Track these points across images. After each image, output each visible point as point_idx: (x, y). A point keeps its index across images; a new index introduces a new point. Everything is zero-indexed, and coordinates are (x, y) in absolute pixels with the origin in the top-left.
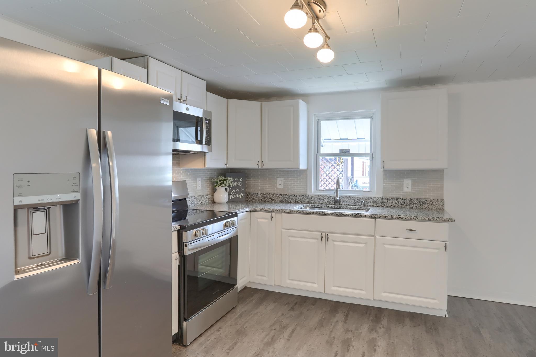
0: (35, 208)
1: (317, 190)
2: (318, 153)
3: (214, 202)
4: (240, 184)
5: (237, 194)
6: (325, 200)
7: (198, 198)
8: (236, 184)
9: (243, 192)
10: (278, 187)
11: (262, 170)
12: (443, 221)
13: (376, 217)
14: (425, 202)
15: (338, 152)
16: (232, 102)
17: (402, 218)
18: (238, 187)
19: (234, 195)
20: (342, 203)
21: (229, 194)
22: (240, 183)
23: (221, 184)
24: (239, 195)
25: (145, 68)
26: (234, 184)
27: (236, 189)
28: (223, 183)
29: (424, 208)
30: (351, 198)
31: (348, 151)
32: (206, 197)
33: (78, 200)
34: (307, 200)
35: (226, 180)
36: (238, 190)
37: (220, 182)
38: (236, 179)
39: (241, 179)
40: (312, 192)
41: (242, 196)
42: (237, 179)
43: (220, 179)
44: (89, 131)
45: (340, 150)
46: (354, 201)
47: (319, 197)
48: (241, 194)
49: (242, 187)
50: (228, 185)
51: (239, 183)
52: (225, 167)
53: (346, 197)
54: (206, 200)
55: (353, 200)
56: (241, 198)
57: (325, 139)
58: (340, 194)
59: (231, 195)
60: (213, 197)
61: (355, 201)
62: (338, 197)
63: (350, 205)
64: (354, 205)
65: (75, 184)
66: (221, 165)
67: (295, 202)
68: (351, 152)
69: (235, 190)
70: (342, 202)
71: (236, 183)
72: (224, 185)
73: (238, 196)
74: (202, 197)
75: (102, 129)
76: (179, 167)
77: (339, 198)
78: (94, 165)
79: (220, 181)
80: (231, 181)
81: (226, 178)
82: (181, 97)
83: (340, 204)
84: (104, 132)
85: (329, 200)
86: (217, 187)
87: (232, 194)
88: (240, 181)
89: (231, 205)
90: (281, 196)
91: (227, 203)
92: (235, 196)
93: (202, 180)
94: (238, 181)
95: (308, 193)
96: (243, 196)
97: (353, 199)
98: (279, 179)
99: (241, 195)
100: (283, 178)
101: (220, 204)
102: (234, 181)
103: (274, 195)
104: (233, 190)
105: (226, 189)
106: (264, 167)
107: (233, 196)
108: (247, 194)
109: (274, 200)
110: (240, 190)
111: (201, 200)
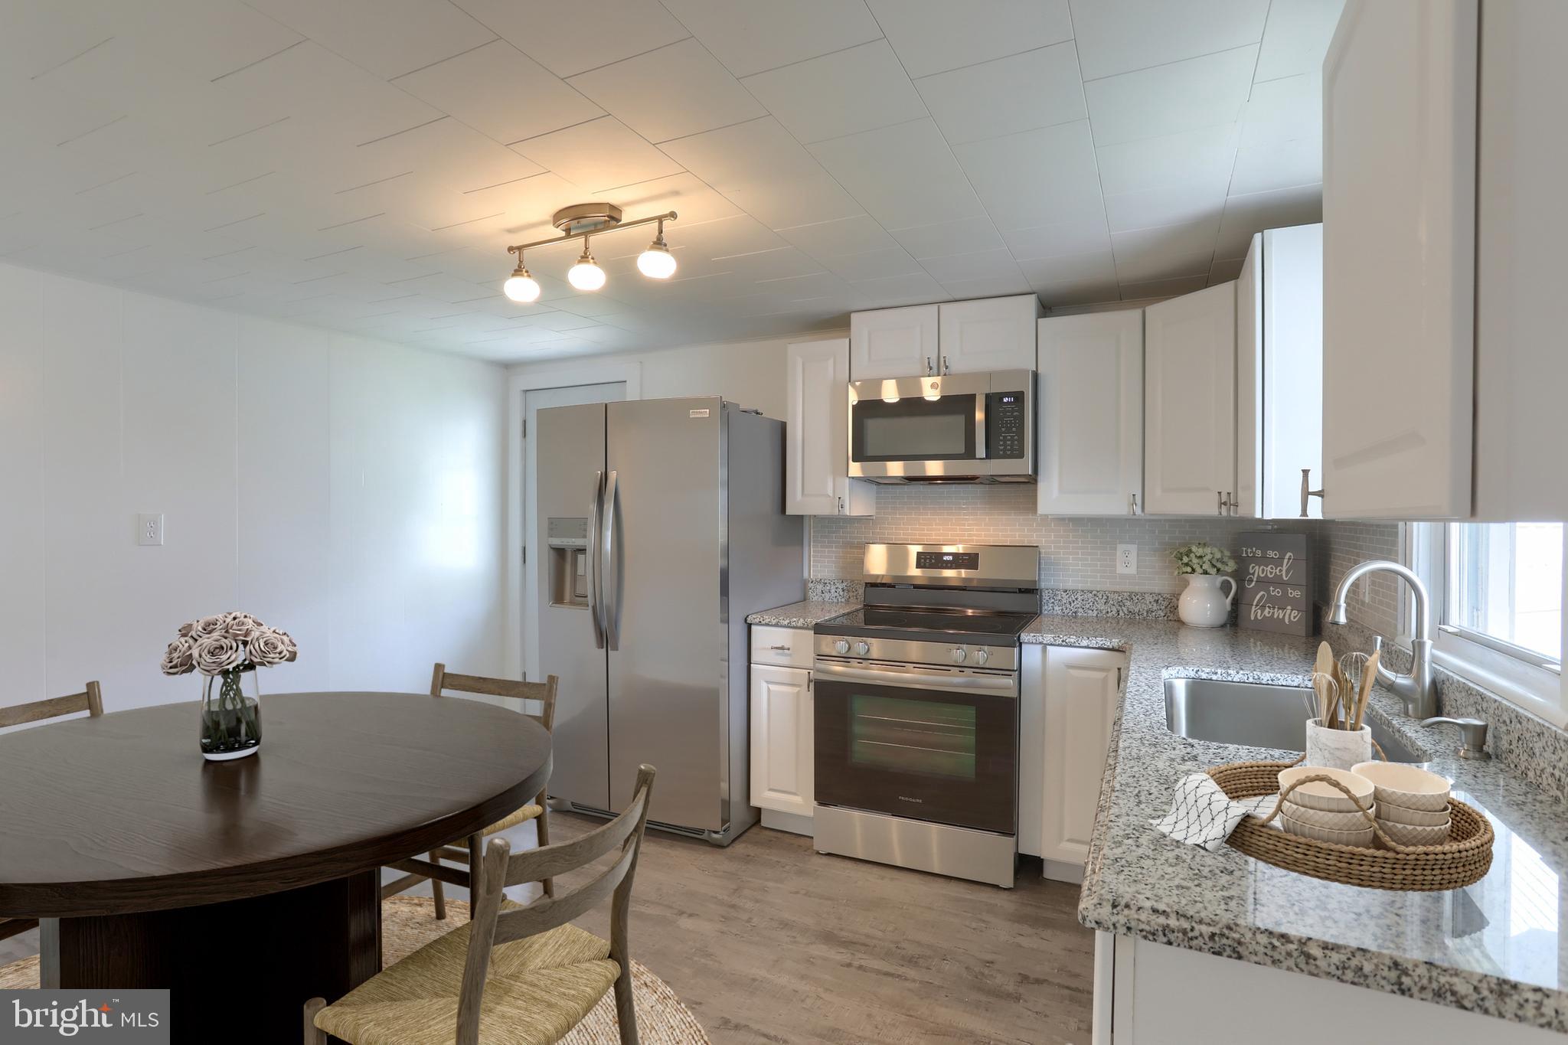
4: (1284, 572)
5: (1274, 608)
8: (1269, 571)
9: (1293, 603)
18: (1277, 582)
19: (1263, 607)
22: (1284, 568)
24: (1280, 611)
26: (1263, 570)
27: (1271, 588)
32: (1157, 601)
36: (1278, 592)
38: (1271, 554)
39: (1287, 557)
41: (1291, 616)
42: (1276, 555)
48: (1289, 608)
49: (1292, 584)
51: (1281, 571)
54: (1154, 607)
56: (1287, 621)
59: (1254, 607)
60: (1177, 596)
69: (1268, 592)
71: (1272, 568)
73: (1278, 614)
87: (1257, 605)
88: (1286, 561)
89: (1252, 640)
92: (1266, 613)
94: (1278, 562)
96: (1295, 617)
99: (1289, 612)
104: (1262, 593)
107: (1259, 611)
110: (1285, 593)
111: (1128, 603)
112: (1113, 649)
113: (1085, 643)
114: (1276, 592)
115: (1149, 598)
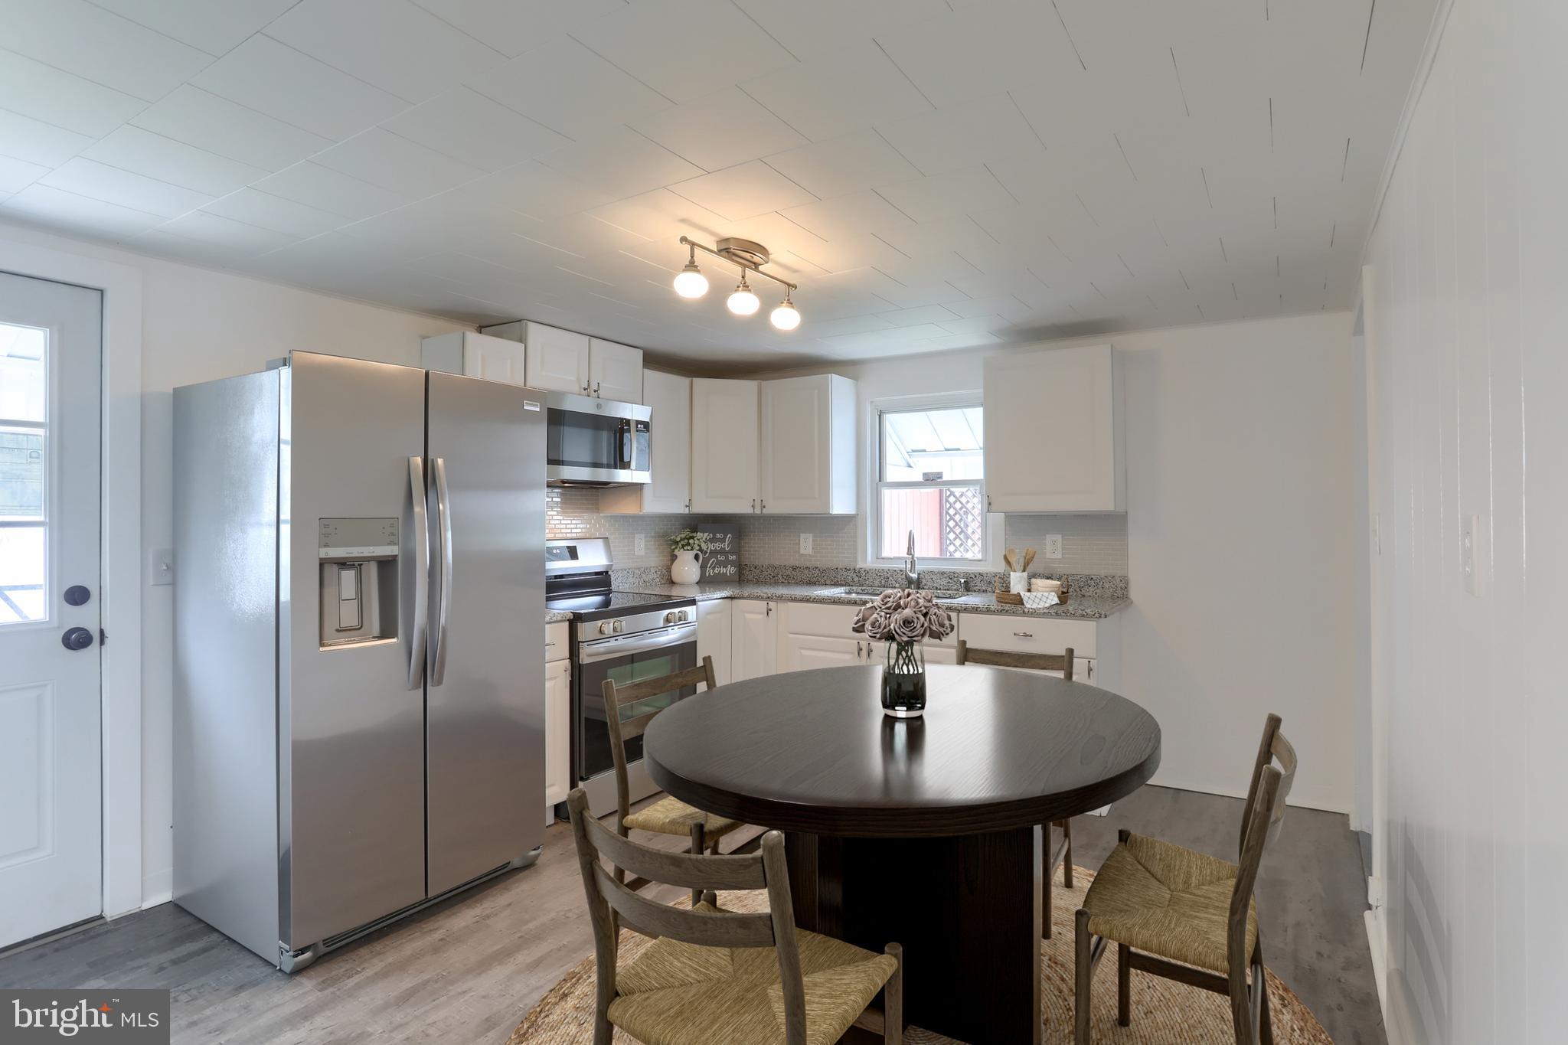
0: (343, 564)
1: (878, 556)
2: (880, 481)
3: (672, 583)
4: (726, 546)
5: (721, 567)
6: (891, 578)
7: (637, 571)
8: (718, 546)
9: (733, 563)
10: (802, 551)
11: (761, 517)
12: (1083, 616)
13: (960, 608)
14: (1089, 582)
15: (920, 479)
16: (701, 384)
17: (1007, 611)
18: (722, 552)
19: (714, 568)
20: (925, 585)
21: (703, 568)
22: (726, 544)
23: (683, 546)
24: (724, 568)
25: (521, 341)
26: (713, 546)
27: (718, 556)
28: (686, 545)
29: (1087, 594)
30: (943, 573)
31: (939, 475)
32: (656, 572)
33: (396, 556)
34: (856, 579)
35: (693, 538)
36: (723, 558)
37: (682, 542)
38: (718, 536)
39: (729, 537)
40: (868, 561)
41: (730, 570)
42: (721, 536)
43: (683, 536)
44: (411, 459)
45: (924, 474)
46: (948, 580)
47: (879, 573)
48: (730, 566)
49: (731, 552)
50: (698, 548)
51: (724, 545)
52: (686, 511)
53: (932, 573)
54: (654, 576)
55: (946, 578)
56: (729, 574)
57: (913, 451)
58: (919, 567)
59: (707, 568)
60: (669, 569)
61: (950, 580)
62: (914, 573)
63: (940, 589)
64: (948, 590)
65: (392, 534)
66: (678, 508)
67: (833, 583)
68: (945, 478)
69: (717, 559)
70: (924, 582)
71: (718, 544)
72: (689, 548)
73: (723, 570)
74: (645, 571)
75: (430, 457)
76: (598, 512)
77: (919, 574)
78: (417, 509)
79: (682, 539)
80: (704, 539)
81: (694, 535)
82: (589, 385)
83: (921, 586)
84: (433, 460)
85: (900, 579)
86: (676, 550)
87: (709, 567)
88: (727, 539)
89: (708, 589)
90: (807, 572)
91: (697, 583)
92: (716, 571)
93: (646, 537)
94: (723, 541)
95: (859, 565)
96: (733, 571)
97: (945, 575)
98: (802, 536)
99: (729, 568)
100: (811, 535)
101: (682, 585)
102: (713, 540)
103: (794, 568)
104: (713, 559)
105: (697, 557)
106: (765, 511)
107: (711, 570)
108: (741, 568)
109: (794, 578)
110: (727, 558)
111: (644, 576)
112: (727, 598)
113: (716, 596)
114: (721, 558)
115: (653, 571)
